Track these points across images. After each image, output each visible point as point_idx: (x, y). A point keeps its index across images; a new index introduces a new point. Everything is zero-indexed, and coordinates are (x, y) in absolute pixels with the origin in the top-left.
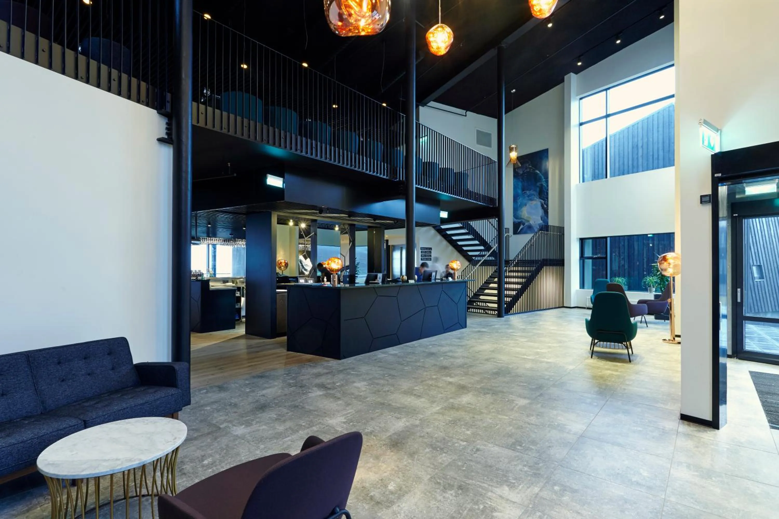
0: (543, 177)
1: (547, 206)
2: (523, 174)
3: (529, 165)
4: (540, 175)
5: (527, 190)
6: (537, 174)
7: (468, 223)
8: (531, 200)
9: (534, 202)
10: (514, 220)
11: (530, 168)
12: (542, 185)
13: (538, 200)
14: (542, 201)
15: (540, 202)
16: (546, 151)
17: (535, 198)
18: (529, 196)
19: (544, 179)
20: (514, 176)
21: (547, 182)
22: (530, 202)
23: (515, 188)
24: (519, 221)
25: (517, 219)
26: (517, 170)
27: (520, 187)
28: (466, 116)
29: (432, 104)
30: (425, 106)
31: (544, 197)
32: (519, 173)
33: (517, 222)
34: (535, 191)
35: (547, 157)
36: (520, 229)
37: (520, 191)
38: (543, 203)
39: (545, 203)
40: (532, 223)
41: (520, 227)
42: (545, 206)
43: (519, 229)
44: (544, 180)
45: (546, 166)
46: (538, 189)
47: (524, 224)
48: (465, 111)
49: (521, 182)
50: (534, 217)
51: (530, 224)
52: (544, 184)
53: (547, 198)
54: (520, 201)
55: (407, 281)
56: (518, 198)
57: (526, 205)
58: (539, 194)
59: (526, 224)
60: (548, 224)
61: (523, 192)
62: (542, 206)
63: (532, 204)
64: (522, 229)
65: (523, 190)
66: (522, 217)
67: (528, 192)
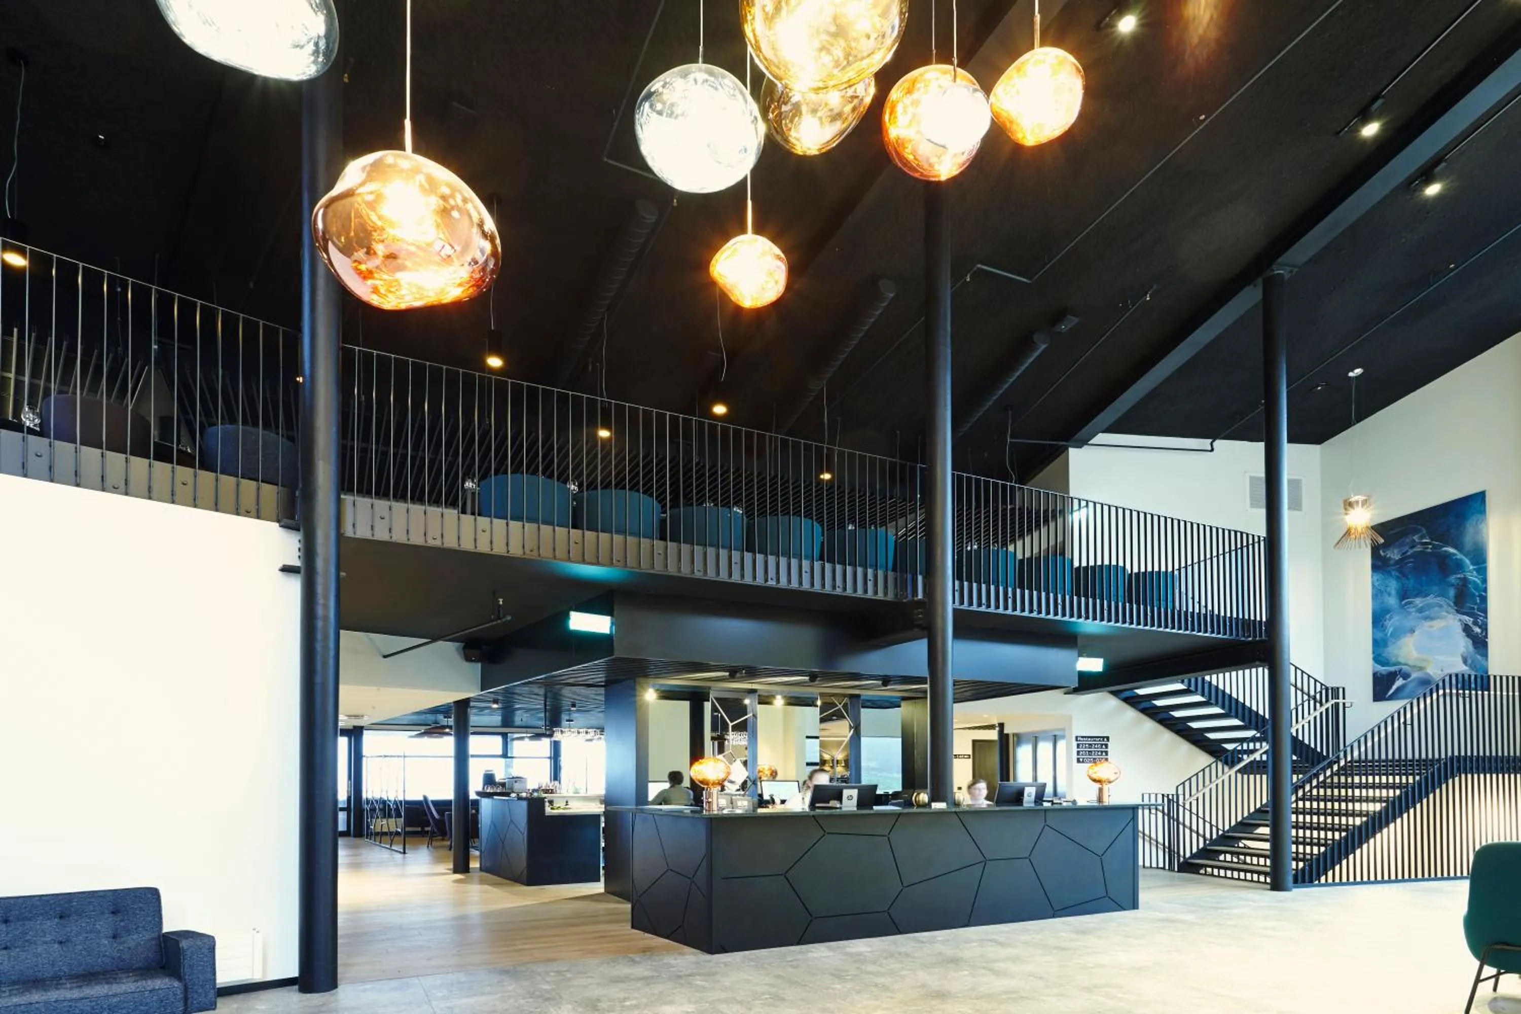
0: (1467, 561)
1: (1484, 627)
2: (1401, 560)
3: (1422, 537)
4: (1460, 556)
5: (1416, 596)
6: (1450, 555)
7: (1203, 679)
8: (1430, 618)
9: (1438, 624)
10: (1374, 667)
11: (1426, 543)
12: (1465, 581)
13: (1451, 616)
14: (1467, 618)
15: (1460, 620)
16: (1480, 497)
17: (1445, 614)
18: (1421, 610)
19: (1473, 564)
20: (1375, 568)
21: (1482, 570)
22: (1427, 624)
23: (1378, 593)
24: (1392, 669)
25: (1383, 666)
26: (1382, 553)
27: (1393, 592)
28: (1212, 450)
29: (1101, 438)
30: (1086, 447)
31: (1474, 609)
32: (1390, 559)
33: (1384, 673)
34: (1443, 594)
35: (1483, 511)
36: (1394, 687)
37: (1392, 601)
38: (1470, 624)
39: (1475, 623)
40: (1431, 674)
41: (1393, 683)
42: (1477, 630)
43: (1390, 687)
44: (1471, 567)
45: (1478, 532)
46: (1452, 592)
47: (1406, 676)
48: (1210, 441)
49: (1397, 578)
50: (1440, 658)
51: (1428, 674)
52: (1473, 577)
53: (1485, 611)
54: (1391, 624)
55: (928, 805)
56: (1388, 616)
57: (1412, 631)
58: (1456, 603)
59: (1414, 675)
60: (1487, 672)
61: (1403, 603)
62: (1467, 629)
63: (1431, 627)
64: (1398, 689)
65: (1404, 595)
66: (1401, 660)
67: (1418, 601)
